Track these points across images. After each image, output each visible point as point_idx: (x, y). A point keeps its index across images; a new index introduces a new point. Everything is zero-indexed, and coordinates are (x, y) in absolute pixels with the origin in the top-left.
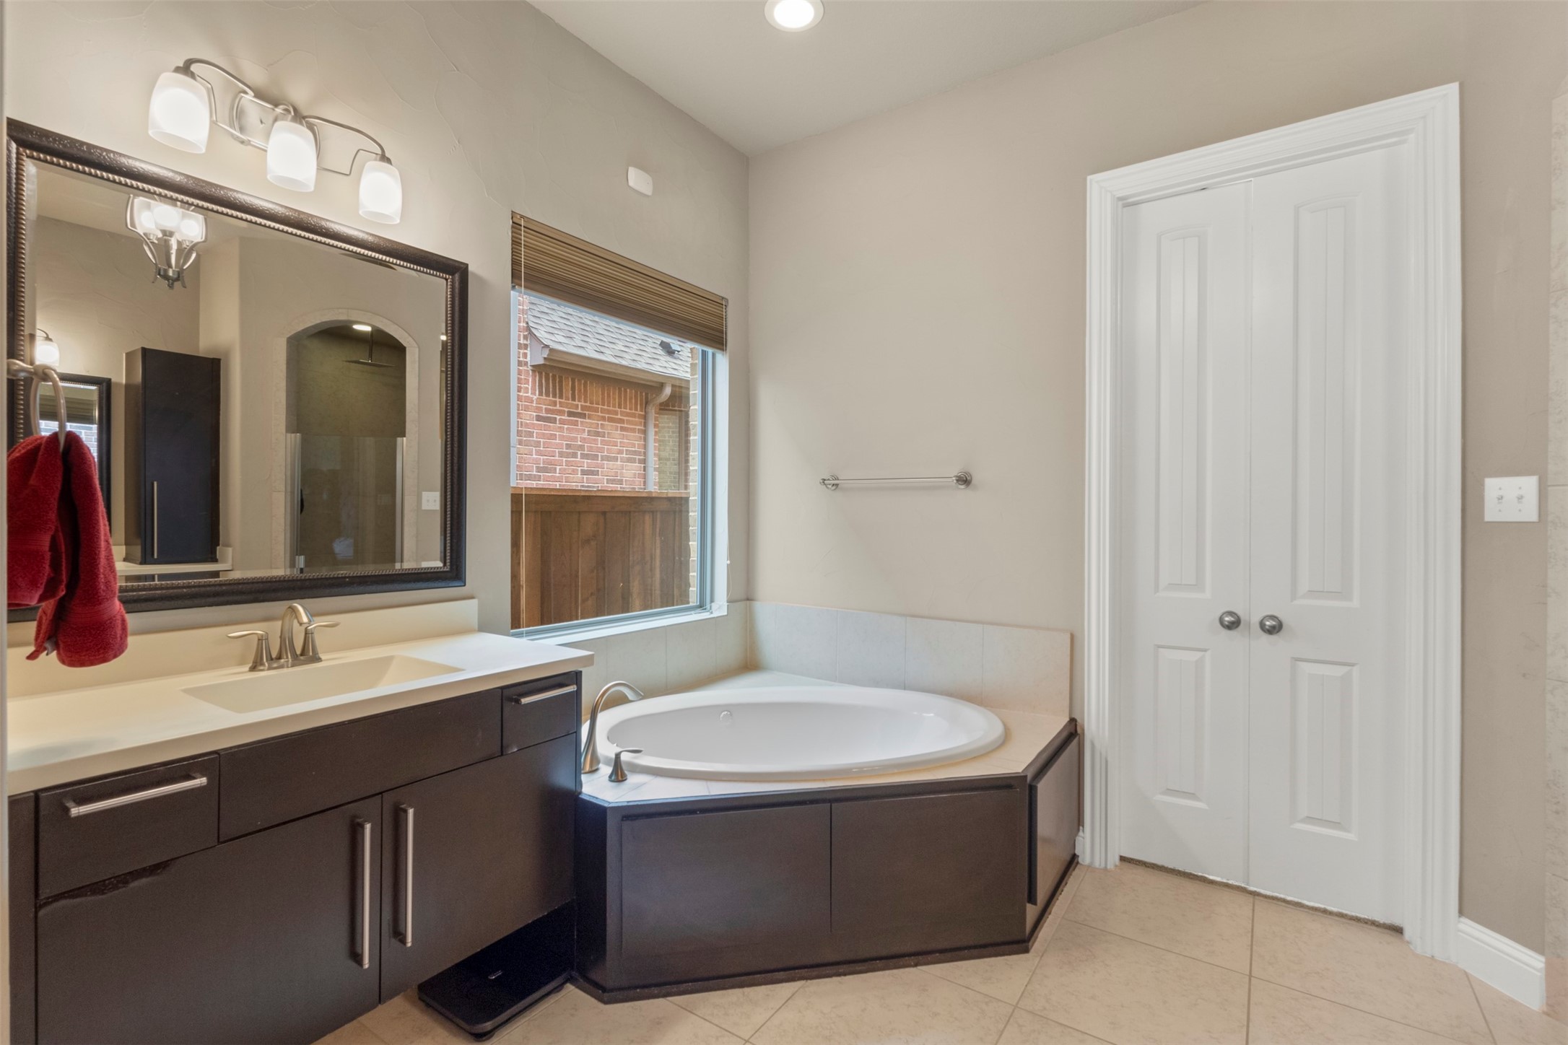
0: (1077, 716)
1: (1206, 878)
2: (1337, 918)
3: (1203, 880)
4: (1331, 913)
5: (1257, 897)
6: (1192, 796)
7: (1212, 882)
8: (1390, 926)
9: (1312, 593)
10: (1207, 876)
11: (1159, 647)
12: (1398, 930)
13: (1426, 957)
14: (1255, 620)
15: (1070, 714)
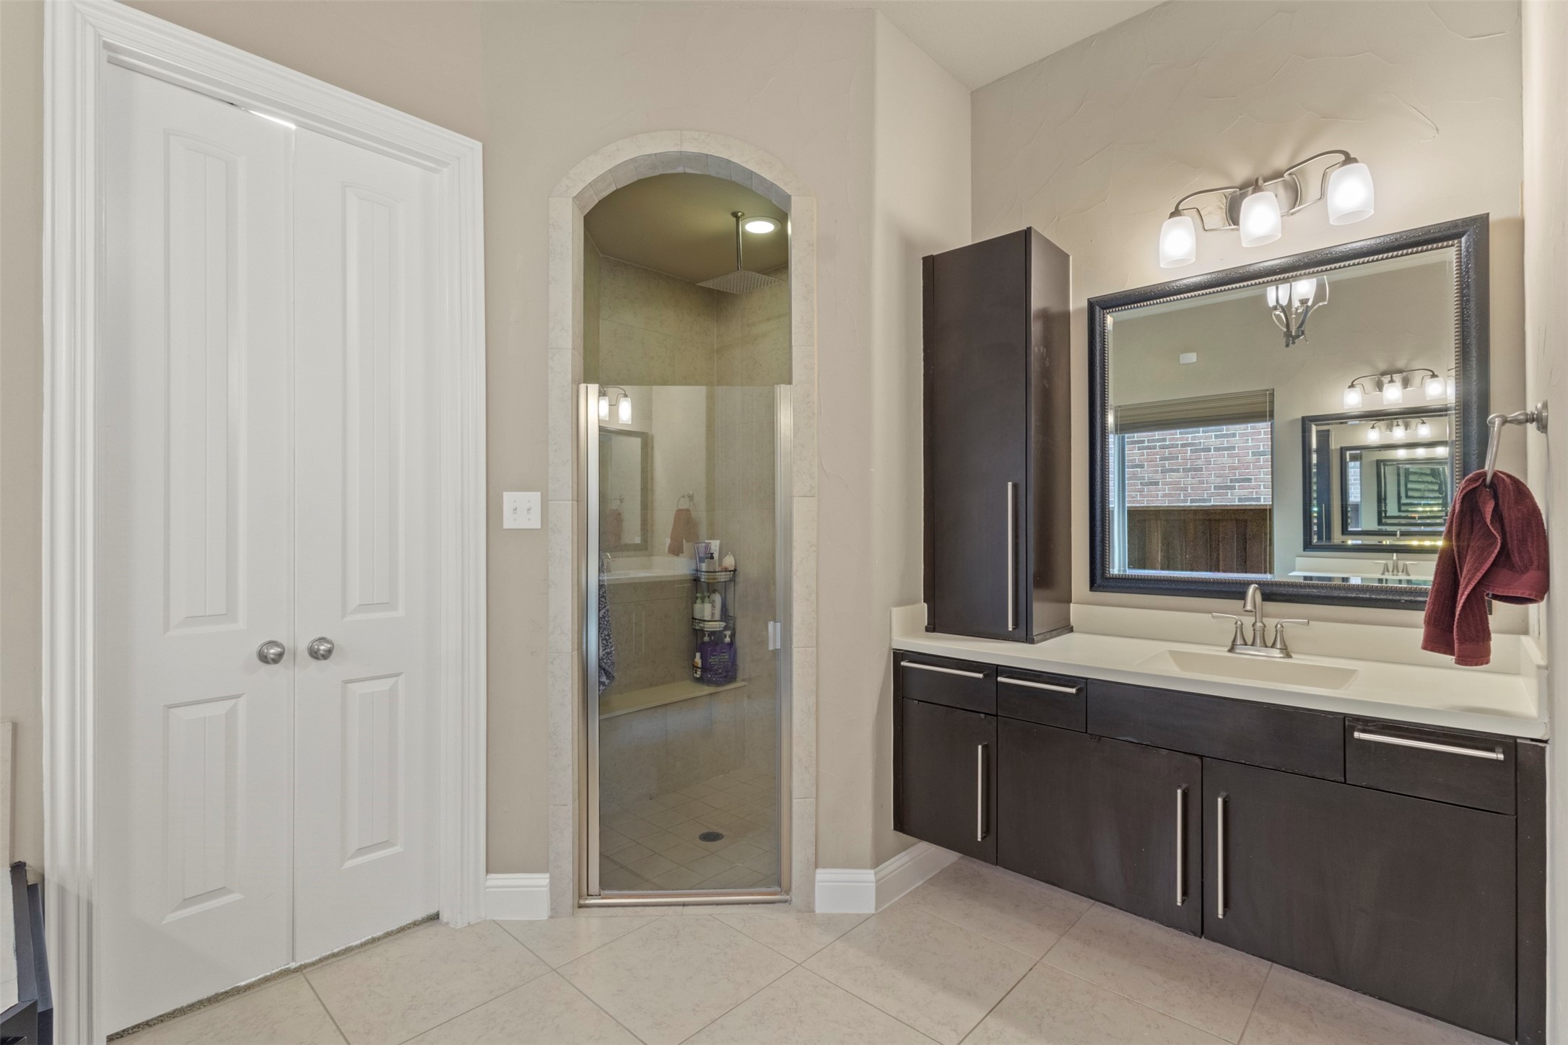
0: (26, 857)
1: (238, 987)
2: (386, 940)
3: (237, 991)
4: (379, 939)
5: (304, 971)
6: (222, 891)
7: (248, 987)
8: (427, 919)
9: (364, 607)
10: (239, 984)
11: (170, 707)
12: (435, 917)
13: (465, 927)
14: (303, 645)
15: (12, 855)
